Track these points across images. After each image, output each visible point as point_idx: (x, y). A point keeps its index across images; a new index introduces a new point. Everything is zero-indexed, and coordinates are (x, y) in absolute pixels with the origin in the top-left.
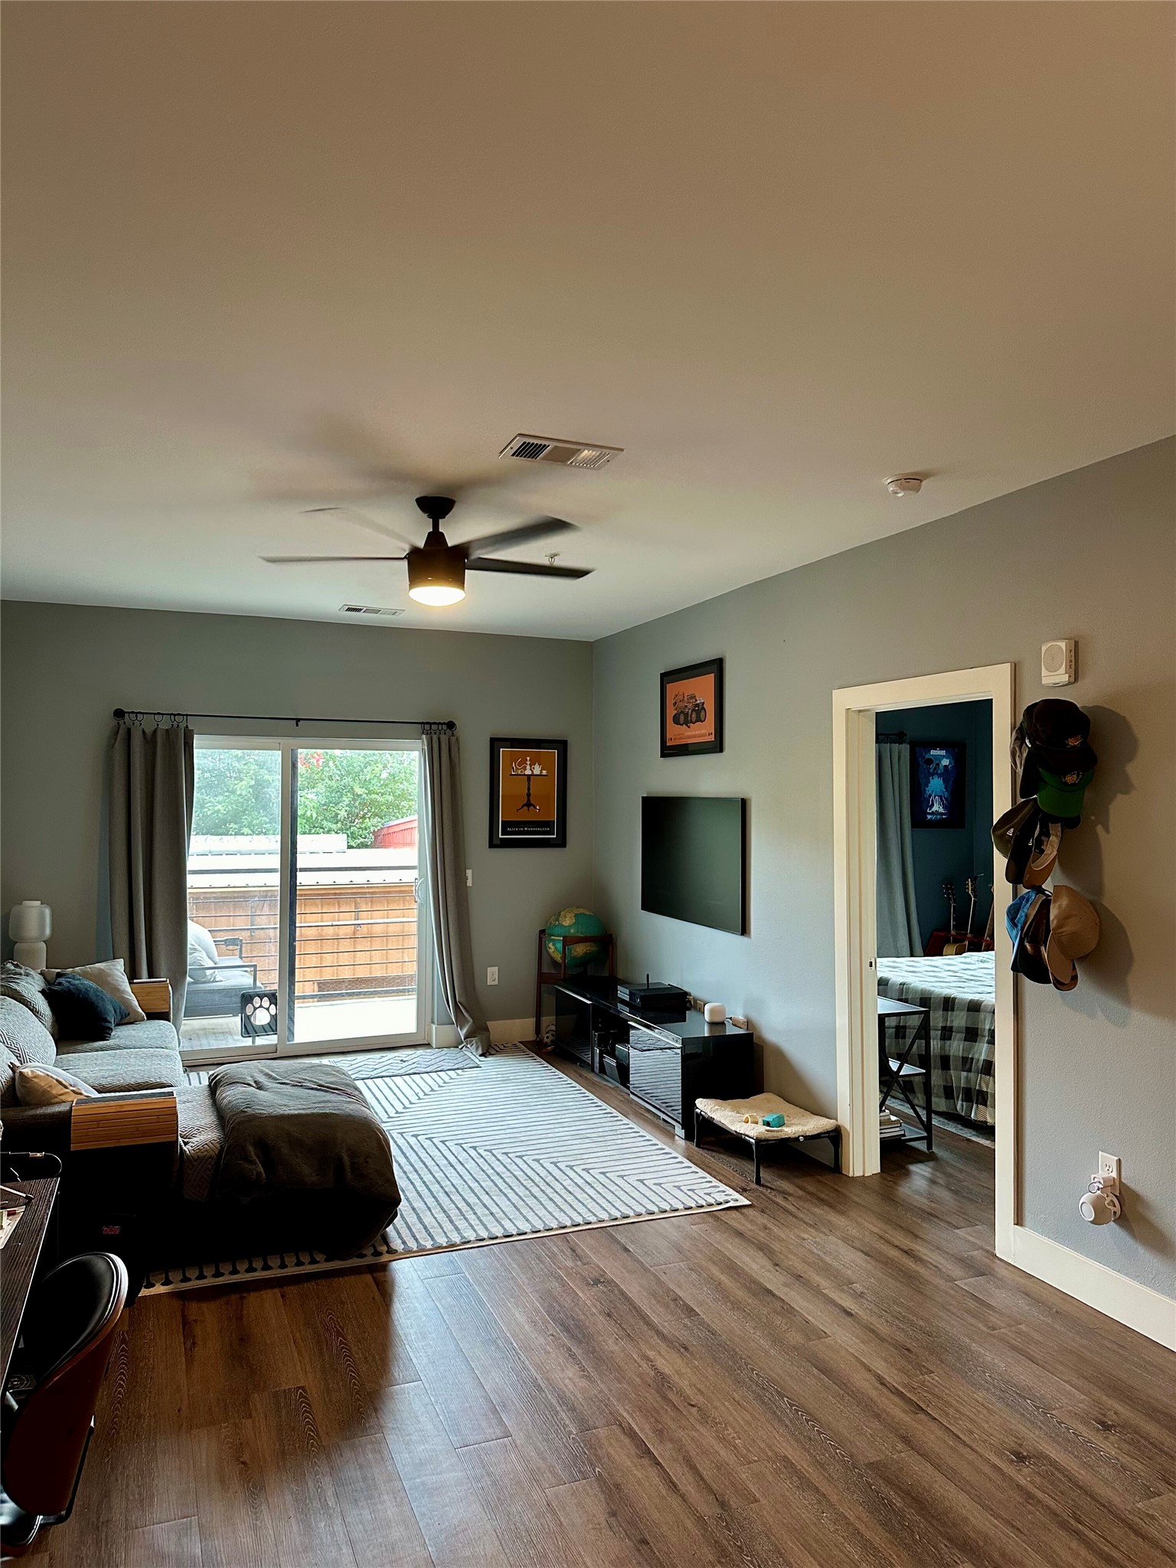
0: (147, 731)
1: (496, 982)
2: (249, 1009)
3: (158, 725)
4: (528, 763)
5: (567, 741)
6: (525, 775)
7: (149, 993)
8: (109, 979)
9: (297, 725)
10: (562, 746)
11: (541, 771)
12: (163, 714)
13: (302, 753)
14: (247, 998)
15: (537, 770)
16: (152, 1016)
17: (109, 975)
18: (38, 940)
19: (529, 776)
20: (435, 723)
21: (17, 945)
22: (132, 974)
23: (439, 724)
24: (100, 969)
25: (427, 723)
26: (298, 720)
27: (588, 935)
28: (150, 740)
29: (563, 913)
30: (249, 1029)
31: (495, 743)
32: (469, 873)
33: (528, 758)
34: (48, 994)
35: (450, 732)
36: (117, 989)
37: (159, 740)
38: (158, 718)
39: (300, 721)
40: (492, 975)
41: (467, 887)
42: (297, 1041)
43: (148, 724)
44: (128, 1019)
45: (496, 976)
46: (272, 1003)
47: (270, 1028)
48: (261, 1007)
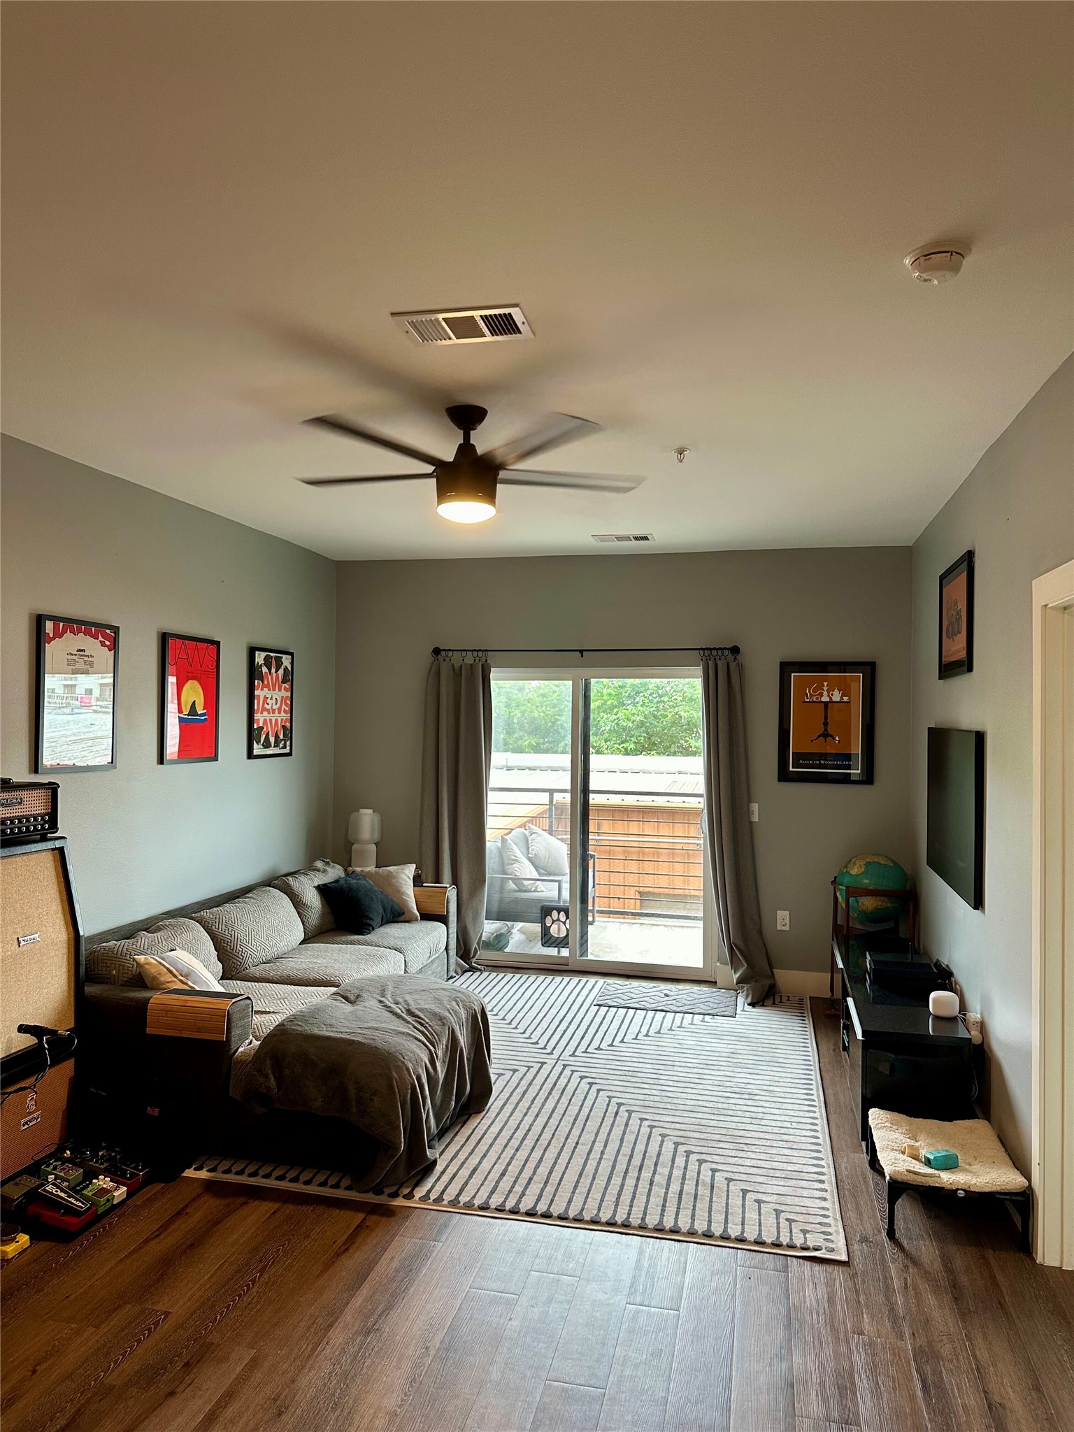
0: (455, 667)
1: (787, 928)
2: (548, 921)
3: (463, 660)
4: (825, 688)
5: (875, 663)
6: (821, 702)
7: (430, 896)
8: (393, 880)
9: (582, 656)
10: (869, 669)
11: (842, 698)
12: (467, 650)
13: (593, 681)
14: (546, 911)
15: (837, 696)
16: (426, 917)
17: (394, 877)
18: (368, 842)
19: (826, 704)
20: (714, 649)
21: (355, 847)
22: (418, 881)
23: (720, 649)
24: (391, 872)
25: (707, 649)
26: (581, 651)
27: (879, 888)
28: (457, 673)
29: (854, 859)
30: (549, 940)
31: (786, 668)
32: (755, 807)
33: (825, 684)
34: (322, 890)
35: (730, 657)
36: (398, 891)
37: (463, 673)
38: (464, 653)
39: (584, 653)
40: (783, 919)
41: (751, 823)
42: (590, 957)
43: (456, 659)
44: (402, 918)
45: (787, 921)
46: (567, 918)
47: (562, 943)
48: (558, 920)
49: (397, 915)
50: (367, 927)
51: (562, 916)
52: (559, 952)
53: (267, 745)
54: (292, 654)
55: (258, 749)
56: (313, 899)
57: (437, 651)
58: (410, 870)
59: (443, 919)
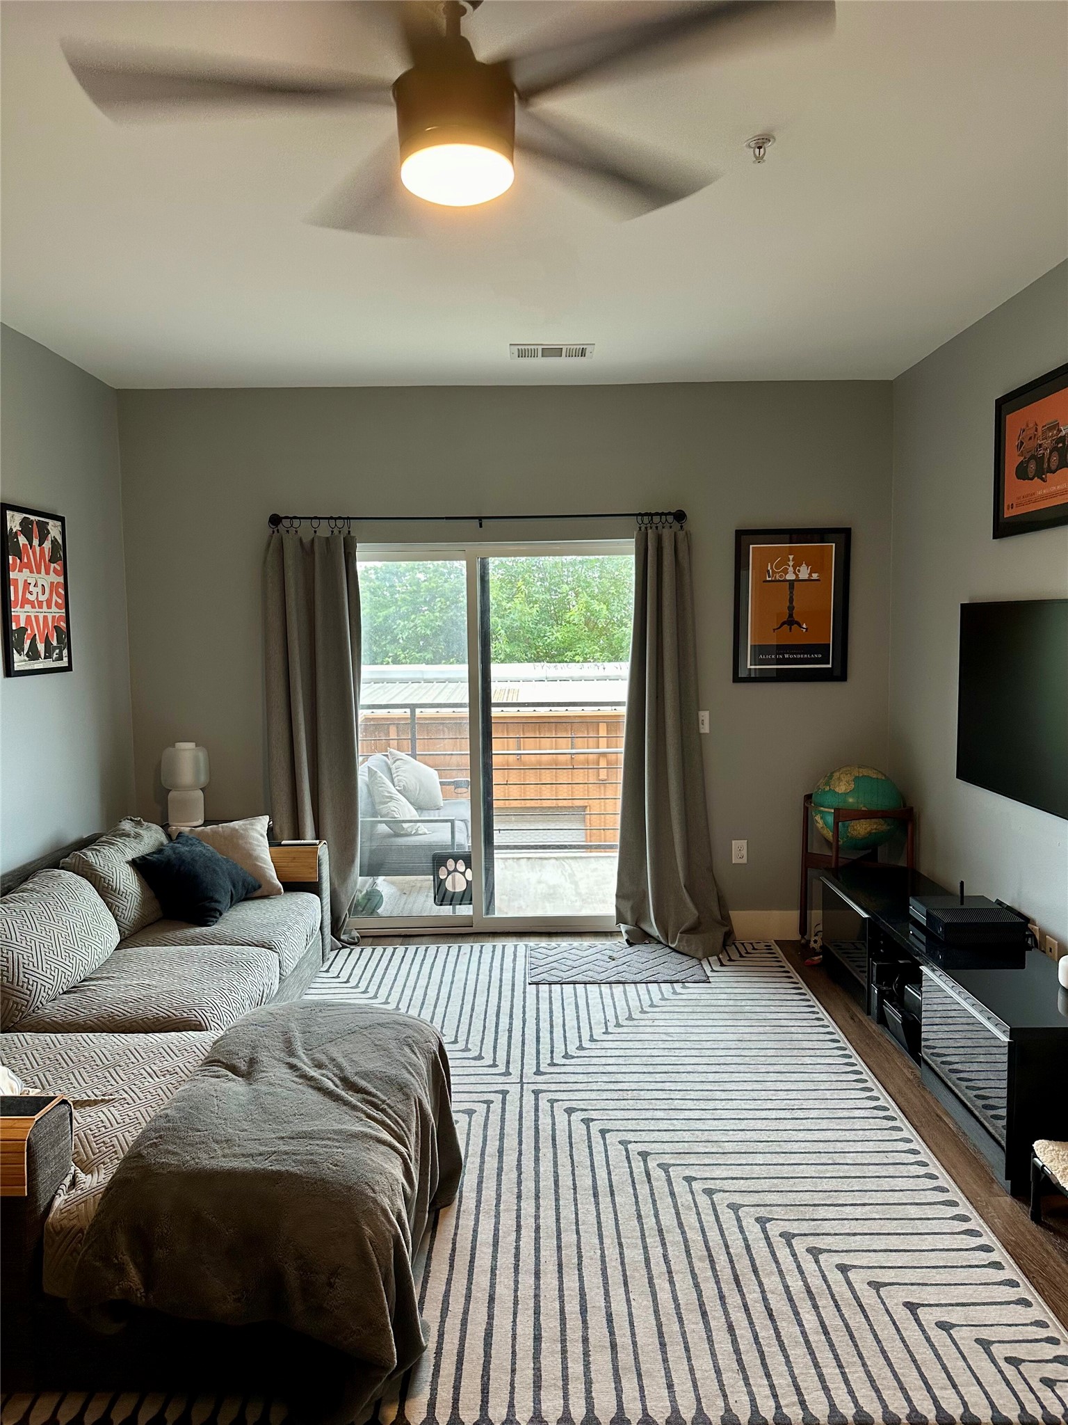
0: (304, 541)
1: (744, 861)
2: (442, 873)
3: (315, 532)
4: (791, 563)
5: (850, 529)
6: (786, 581)
7: (294, 858)
8: (240, 842)
9: (481, 526)
10: (843, 536)
11: (810, 575)
12: (320, 518)
13: (493, 562)
14: (439, 860)
15: (804, 573)
16: (293, 886)
17: (242, 837)
18: (192, 788)
19: (791, 583)
20: (657, 514)
21: (171, 795)
22: (273, 837)
23: (662, 514)
24: (234, 830)
25: (646, 514)
26: (480, 519)
27: (874, 808)
28: (307, 550)
29: (836, 775)
30: (442, 896)
31: (743, 537)
32: (705, 716)
33: (791, 557)
34: (140, 865)
35: (676, 525)
36: (250, 856)
37: (316, 548)
38: (315, 523)
39: (484, 522)
40: (739, 851)
41: (700, 734)
42: (497, 915)
43: (305, 531)
44: (258, 893)
45: (744, 852)
46: (468, 865)
47: (465, 897)
48: (456, 870)
49: (252, 890)
50: (213, 913)
51: (461, 866)
52: (454, 910)
53: (33, 655)
54: (62, 519)
55: (20, 662)
56: (128, 882)
57: (275, 520)
58: (262, 824)
59: (314, 888)
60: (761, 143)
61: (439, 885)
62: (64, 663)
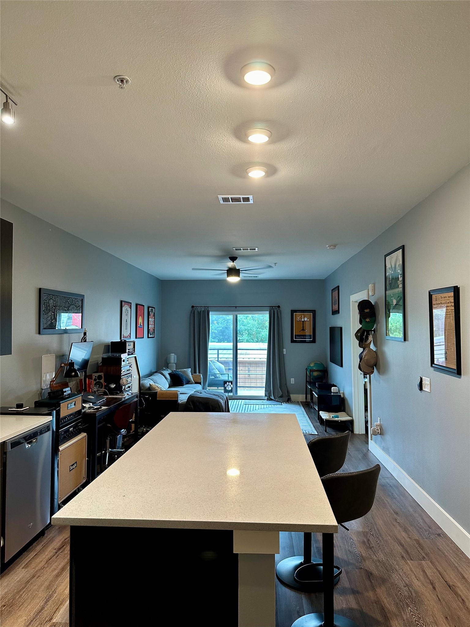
0: (199, 311)
1: (294, 383)
2: (226, 385)
3: (201, 309)
4: (303, 317)
5: (315, 310)
6: (302, 321)
7: (196, 377)
8: (186, 373)
10: (314, 312)
11: (307, 320)
13: (238, 315)
14: (225, 382)
16: (196, 383)
18: (174, 363)
20: (274, 306)
21: (169, 364)
22: (192, 373)
23: (275, 306)
24: (185, 370)
25: (271, 306)
26: (236, 307)
27: (318, 369)
28: (199, 313)
29: (311, 363)
30: (226, 391)
31: (293, 312)
32: (285, 350)
34: (169, 374)
35: (278, 309)
36: (188, 375)
37: (201, 313)
38: (201, 307)
39: (237, 307)
40: (292, 381)
41: (284, 354)
42: (238, 395)
43: (199, 309)
44: (189, 383)
45: (294, 381)
46: (232, 384)
47: (231, 391)
48: (229, 385)
49: (188, 382)
50: (183, 384)
53: (151, 334)
54: (154, 308)
55: (149, 335)
56: (168, 376)
57: (193, 307)
58: (189, 370)
59: (200, 383)
60: (275, 264)
61: (225, 388)
62: (153, 336)
